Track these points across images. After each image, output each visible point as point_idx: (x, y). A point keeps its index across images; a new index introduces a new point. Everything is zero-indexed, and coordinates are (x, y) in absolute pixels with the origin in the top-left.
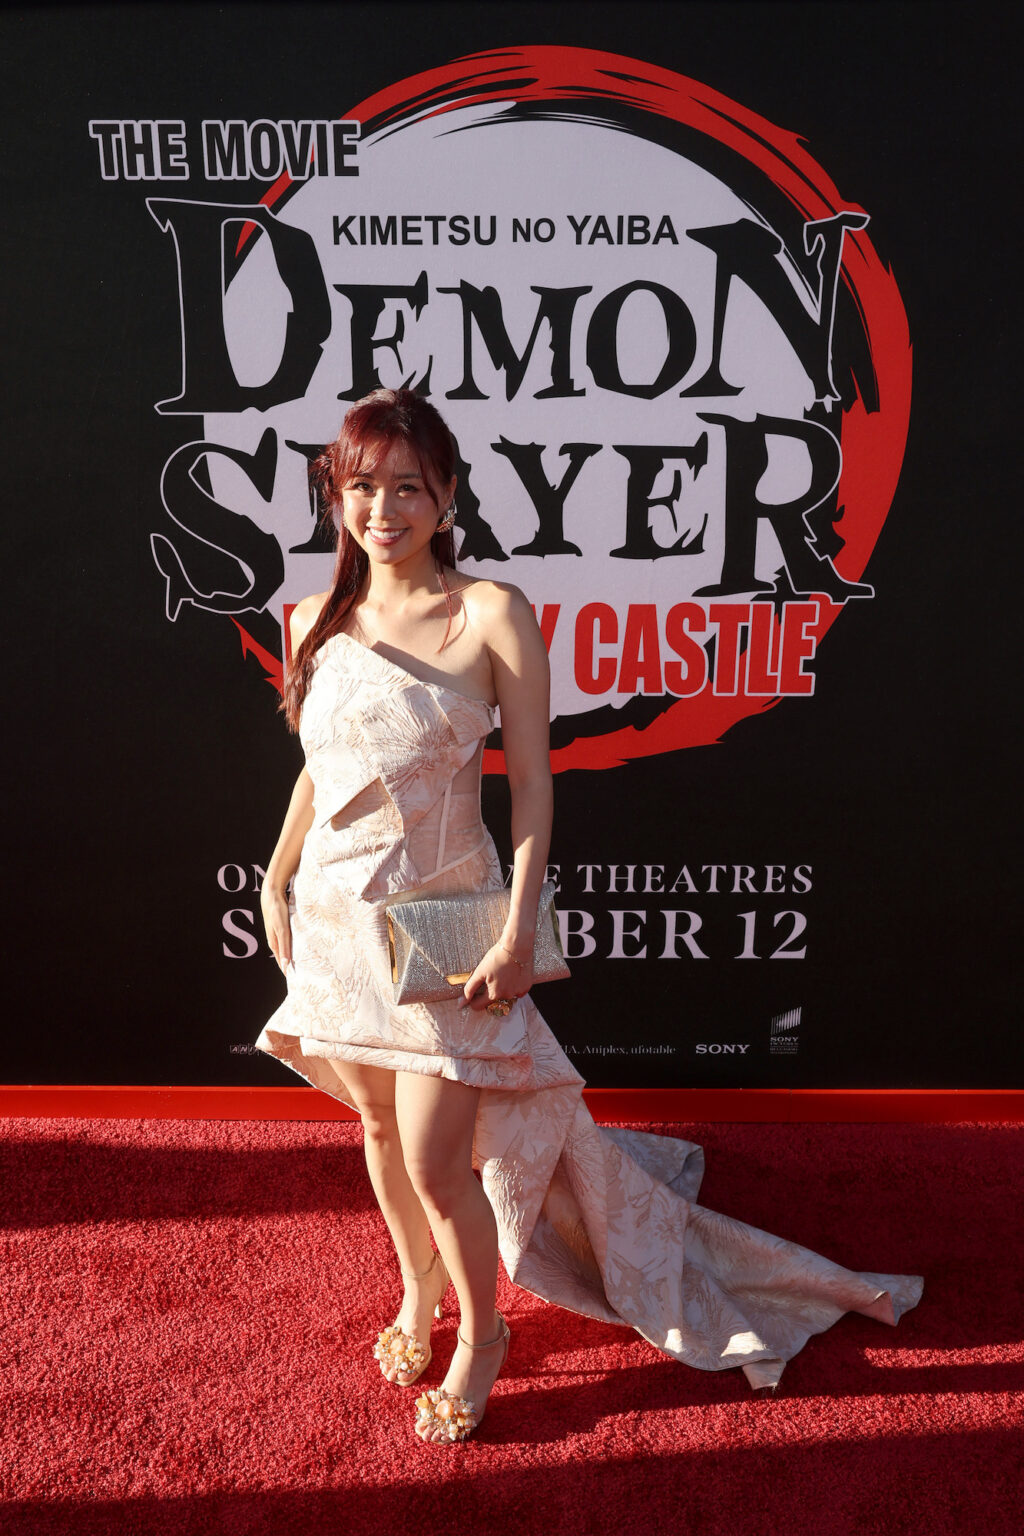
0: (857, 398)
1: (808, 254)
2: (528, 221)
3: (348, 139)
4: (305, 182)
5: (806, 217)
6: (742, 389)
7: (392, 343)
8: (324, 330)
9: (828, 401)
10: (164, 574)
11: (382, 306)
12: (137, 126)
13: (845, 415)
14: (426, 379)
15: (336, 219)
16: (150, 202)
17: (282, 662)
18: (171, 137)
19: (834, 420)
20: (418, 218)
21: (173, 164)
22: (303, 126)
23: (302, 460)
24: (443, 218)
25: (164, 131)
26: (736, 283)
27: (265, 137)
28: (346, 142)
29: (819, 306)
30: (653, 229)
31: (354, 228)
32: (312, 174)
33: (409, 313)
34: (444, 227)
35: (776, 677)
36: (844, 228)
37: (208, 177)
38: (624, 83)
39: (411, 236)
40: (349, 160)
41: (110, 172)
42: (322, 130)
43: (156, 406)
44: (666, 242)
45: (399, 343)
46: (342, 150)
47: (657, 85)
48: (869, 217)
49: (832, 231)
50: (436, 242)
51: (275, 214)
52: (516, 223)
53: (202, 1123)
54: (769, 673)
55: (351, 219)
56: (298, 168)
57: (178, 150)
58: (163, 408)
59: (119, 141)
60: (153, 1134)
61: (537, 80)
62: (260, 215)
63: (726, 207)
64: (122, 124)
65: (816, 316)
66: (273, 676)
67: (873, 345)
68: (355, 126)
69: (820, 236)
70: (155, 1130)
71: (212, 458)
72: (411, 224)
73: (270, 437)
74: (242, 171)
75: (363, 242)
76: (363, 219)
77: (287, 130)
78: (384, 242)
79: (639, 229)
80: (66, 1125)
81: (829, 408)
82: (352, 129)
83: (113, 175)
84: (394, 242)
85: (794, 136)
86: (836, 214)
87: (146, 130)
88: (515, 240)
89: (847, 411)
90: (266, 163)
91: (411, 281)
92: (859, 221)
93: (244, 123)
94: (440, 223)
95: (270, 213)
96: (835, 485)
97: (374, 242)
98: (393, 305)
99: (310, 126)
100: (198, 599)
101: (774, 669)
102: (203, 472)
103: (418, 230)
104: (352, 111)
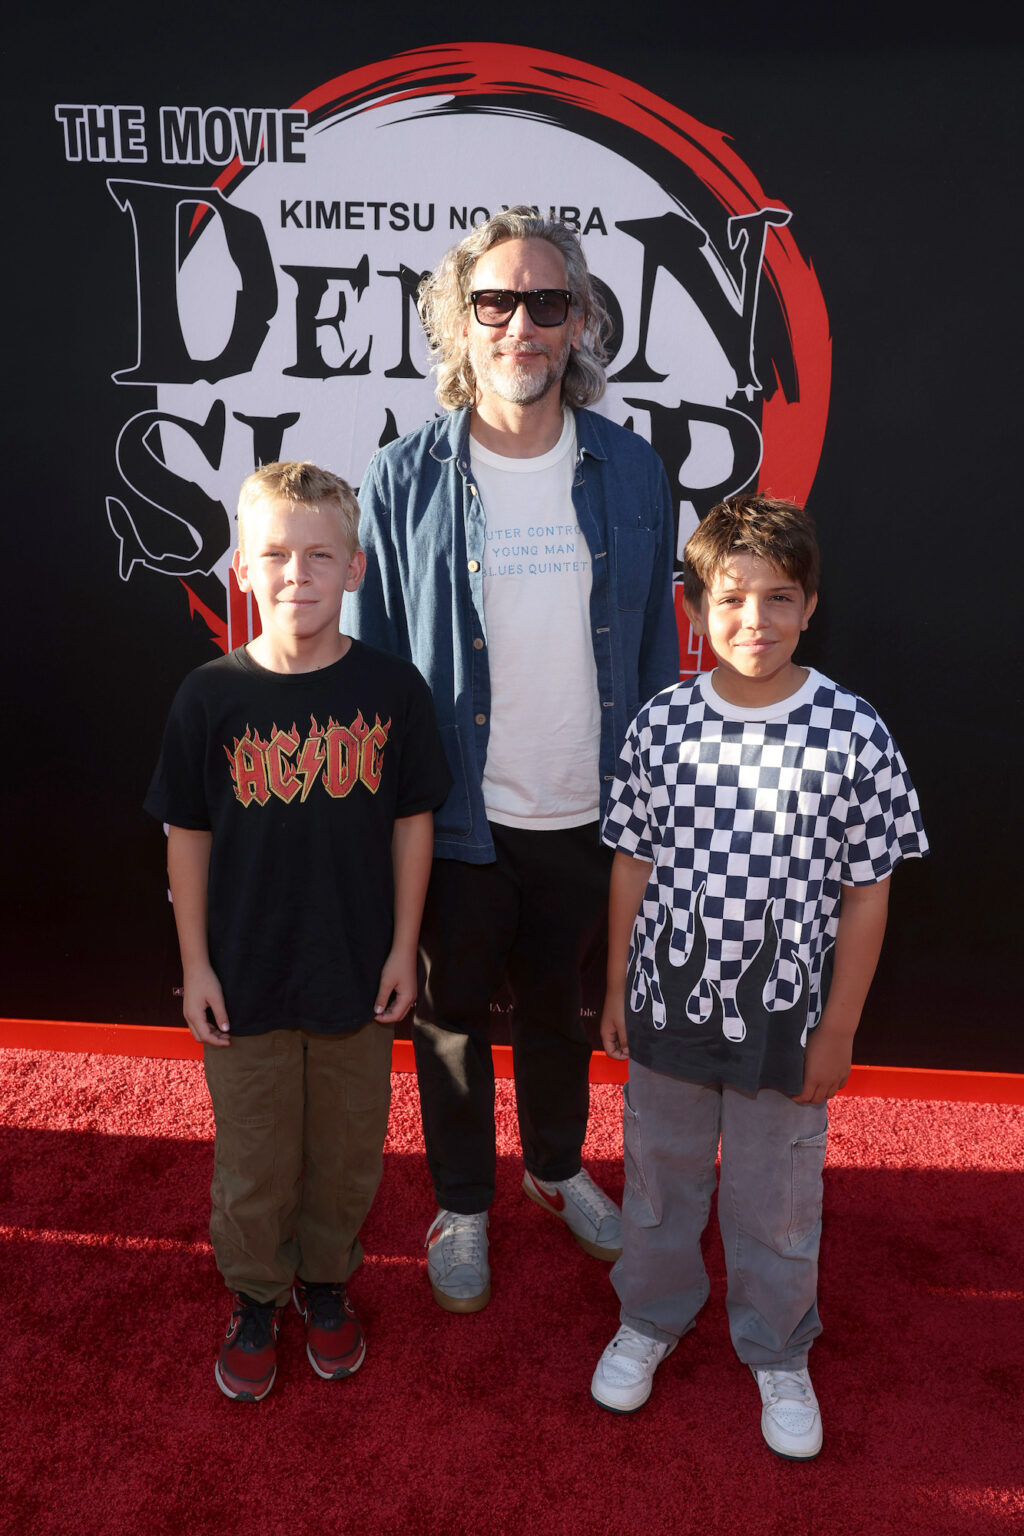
0: (777, 389)
1: (732, 248)
2: (465, 209)
3: (296, 128)
4: (254, 167)
5: (731, 213)
6: (666, 376)
7: (334, 322)
8: (271, 308)
9: (749, 391)
10: (117, 535)
11: (326, 287)
12: (100, 111)
13: (766, 405)
14: (366, 358)
15: (283, 203)
16: (111, 183)
17: (226, 622)
18: (131, 121)
19: (755, 409)
20: (361, 204)
21: (132, 147)
22: (254, 114)
23: (248, 432)
24: (384, 205)
25: (125, 116)
26: (663, 275)
27: (218, 124)
28: (294, 130)
29: (742, 297)
30: (583, 220)
31: (301, 212)
32: (261, 160)
33: (351, 295)
34: (385, 213)
35: (696, 656)
36: (767, 223)
37: (165, 161)
38: (556, 79)
39: (354, 221)
40: (296, 148)
41: (74, 153)
42: (271, 118)
43: (113, 376)
44: (595, 233)
45: (341, 322)
46: (291, 138)
47: (588, 81)
48: (791, 214)
49: (755, 226)
50: (377, 227)
51: (227, 197)
52: (453, 211)
53: (145, 1060)
54: (690, 651)
55: (297, 203)
56: (250, 156)
57: (137, 134)
58: (119, 378)
59: (82, 124)
60: (98, 1068)
61: (473, 75)
62: (212, 197)
63: (653, 200)
64: (85, 108)
65: (738, 307)
66: (218, 636)
67: (794, 337)
68: (302, 115)
69: (744, 230)
70: (100, 1064)
71: (164, 426)
72: (354, 210)
73: (218, 408)
74: (196, 156)
75: (309, 225)
76: (309, 204)
77: (239, 118)
78: (328, 226)
79: (570, 220)
80: (18, 1056)
81: (750, 398)
82: (300, 118)
83: (76, 155)
84: (338, 226)
85: (719, 134)
86: (759, 210)
87: (108, 115)
88: (452, 227)
89: (768, 400)
90: (219, 149)
91: (354, 264)
92: (781, 218)
93: (199, 110)
94: (382, 209)
95: (223, 197)
96: (756, 471)
97: (319, 226)
98: (335, 286)
99: (260, 114)
100: (150, 560)
101: (695, 647)
102: (155, 440)
103: (360, 215)
104: (301, 101)
